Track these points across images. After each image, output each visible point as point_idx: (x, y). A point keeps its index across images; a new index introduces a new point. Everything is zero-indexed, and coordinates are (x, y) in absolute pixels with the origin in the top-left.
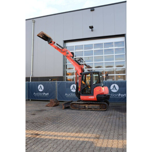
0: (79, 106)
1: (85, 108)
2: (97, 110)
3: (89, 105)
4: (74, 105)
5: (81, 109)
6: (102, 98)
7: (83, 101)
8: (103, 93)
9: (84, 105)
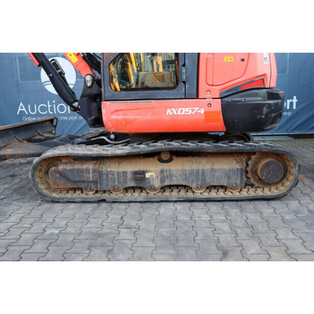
0: (101, 173)
1: (140, 183)
2: (221, 194)
3: (166, 166)
4: (61, 167)
5: (114, 196)
6: (265, 110)
7: (121, 137)
8: (262, 79)
9: (130, 168)
